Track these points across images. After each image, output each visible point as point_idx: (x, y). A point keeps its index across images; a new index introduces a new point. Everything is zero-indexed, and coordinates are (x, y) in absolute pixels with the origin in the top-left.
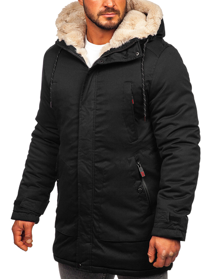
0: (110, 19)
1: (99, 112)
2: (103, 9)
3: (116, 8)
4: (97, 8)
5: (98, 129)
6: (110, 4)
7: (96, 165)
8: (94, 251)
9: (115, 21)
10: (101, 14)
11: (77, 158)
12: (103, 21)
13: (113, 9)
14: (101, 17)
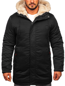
0: (32, 6)
1: (37, 35)
2: (30, 3)
3: (34, 3)
4: (29, 3)
5: (37, 41)
6: (32, 2)
7: (37, 52)
8: (36, 78)
9: (34, 7)
10: (29, 5)
11: (30, 50)
12: (30, 7)
13: (33, 3)
14: (30, 6)
